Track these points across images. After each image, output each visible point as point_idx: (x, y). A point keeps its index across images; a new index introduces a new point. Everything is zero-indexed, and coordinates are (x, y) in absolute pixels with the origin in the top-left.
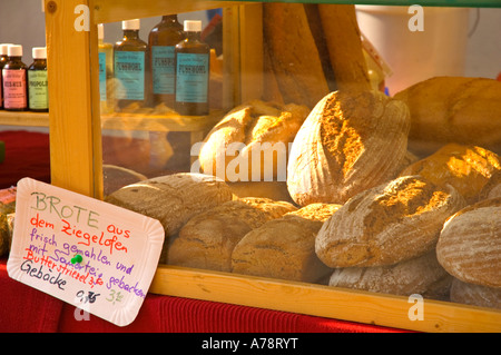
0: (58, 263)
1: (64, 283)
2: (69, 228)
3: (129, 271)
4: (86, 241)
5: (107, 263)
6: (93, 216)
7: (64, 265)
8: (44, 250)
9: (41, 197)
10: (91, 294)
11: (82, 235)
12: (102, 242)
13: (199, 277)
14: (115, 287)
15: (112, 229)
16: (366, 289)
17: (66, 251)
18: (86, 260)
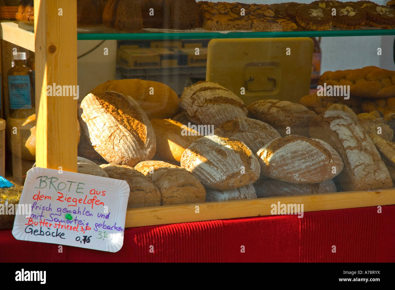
0: (53, 223)
1: (63, 234)
2: (62, 197)
3: (107, 217)
4: (74, 204)
5: (90, 215)
6: (80, 186)
7: (58, 223)
8: (41, 216)
9: (43, 179)
10: (85, 237)
11: (71, 200)
12: (86, 202)
13: (154, 211)
14: (101, 229)
15: (93, 192)
16: (246, 198)
17: (59, 213)
18: (74, 216)
